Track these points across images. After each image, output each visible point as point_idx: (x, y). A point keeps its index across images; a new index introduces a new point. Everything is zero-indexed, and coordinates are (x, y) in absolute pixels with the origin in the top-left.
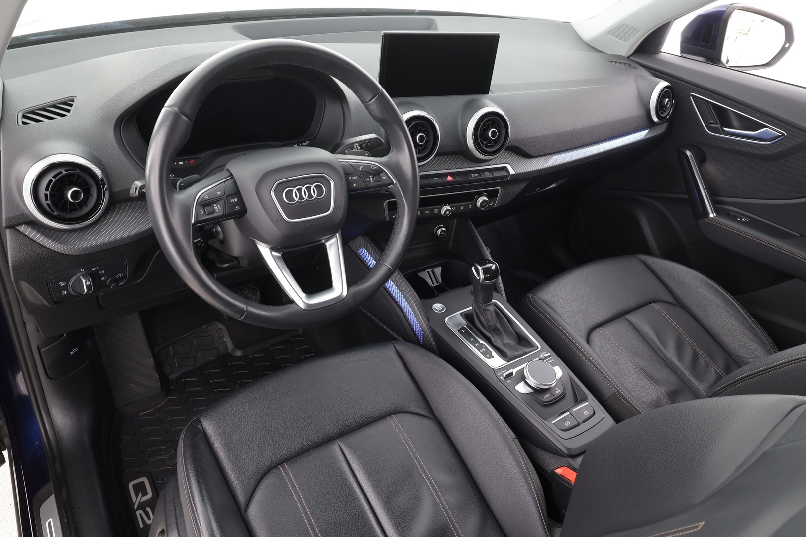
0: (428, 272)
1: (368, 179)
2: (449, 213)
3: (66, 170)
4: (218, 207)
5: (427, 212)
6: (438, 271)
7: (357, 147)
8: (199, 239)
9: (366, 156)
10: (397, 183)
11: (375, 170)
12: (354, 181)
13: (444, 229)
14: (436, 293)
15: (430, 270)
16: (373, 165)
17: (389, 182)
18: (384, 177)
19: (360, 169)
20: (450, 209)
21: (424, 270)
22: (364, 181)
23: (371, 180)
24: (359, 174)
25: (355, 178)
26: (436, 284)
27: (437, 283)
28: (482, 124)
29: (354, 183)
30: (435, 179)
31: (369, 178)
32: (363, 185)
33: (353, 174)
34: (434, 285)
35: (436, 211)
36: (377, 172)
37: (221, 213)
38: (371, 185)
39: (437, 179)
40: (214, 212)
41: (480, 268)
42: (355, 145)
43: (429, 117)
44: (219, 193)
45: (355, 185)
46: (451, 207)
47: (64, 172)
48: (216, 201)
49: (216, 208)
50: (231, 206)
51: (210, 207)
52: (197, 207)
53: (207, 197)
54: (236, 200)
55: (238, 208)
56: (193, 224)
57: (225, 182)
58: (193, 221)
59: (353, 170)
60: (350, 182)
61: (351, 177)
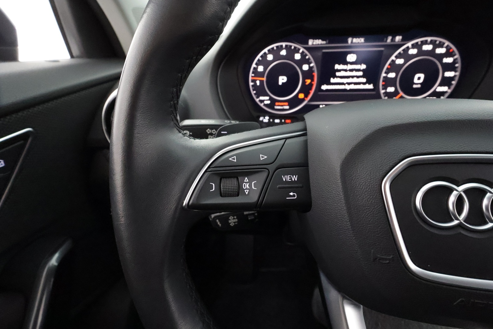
4: (250, 186)
8: (253, 212)
37: (254, 198)
40: (238, 192)
44: (263, 157)
48: (249, 170)
49: (247, 186)
50: (279, 188)
51: (234, 181)
52: (207, 173)
53: (234, 159)
54: (295, 178)
55: (294, 196)
56: (183, 208)
57: (286, 138)
58: (185, 202)
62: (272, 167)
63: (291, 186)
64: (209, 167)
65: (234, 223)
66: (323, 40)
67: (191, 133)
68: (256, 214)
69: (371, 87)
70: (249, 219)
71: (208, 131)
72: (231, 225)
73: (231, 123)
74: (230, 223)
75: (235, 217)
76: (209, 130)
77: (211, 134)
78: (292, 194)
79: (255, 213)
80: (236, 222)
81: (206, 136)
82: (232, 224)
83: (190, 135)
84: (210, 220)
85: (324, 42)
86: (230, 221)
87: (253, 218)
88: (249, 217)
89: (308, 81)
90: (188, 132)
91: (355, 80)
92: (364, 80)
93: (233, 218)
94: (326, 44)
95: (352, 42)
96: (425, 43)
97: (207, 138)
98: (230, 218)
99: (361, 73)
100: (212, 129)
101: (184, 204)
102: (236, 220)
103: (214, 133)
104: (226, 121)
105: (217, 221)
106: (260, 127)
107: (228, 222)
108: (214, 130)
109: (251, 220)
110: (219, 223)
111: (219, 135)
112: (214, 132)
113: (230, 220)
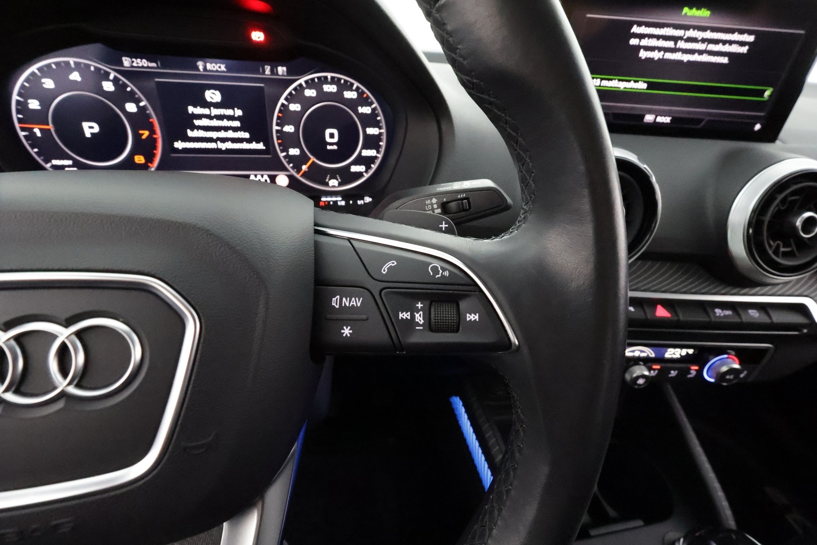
1: (404, 315)
2: (645, 384)
7: (433, 209)
9: (440, 230)
10: (526, 349)
11: (443, 282)
12: (346, 316)
16: (437, 264)
17: (492, 337)
18: (473, 317)
19: (385, 270)
22: (389, 321)
23: (419, 318)
24: (376, 287)
25: (357, 302)
28: (780, 197)
29: (346, 322)
31: (412, 311)
32: (377, 334)
33: (349, 287)
36: (449, 293)
38: (414, 339)
39: (632, 309)
42: (428, 202)
45: (347, 331)
59: (357, 274)
60: (329, 316)
61: (338, 297)
66: (149, 60)
69: (261, 146)
85: (154, 65)
89: (146, 134)
91: (230, 134)
92: (246, 135)
94: (158, 68)
95: (205, 69)
96: (325, 80)
99: (237, 124)
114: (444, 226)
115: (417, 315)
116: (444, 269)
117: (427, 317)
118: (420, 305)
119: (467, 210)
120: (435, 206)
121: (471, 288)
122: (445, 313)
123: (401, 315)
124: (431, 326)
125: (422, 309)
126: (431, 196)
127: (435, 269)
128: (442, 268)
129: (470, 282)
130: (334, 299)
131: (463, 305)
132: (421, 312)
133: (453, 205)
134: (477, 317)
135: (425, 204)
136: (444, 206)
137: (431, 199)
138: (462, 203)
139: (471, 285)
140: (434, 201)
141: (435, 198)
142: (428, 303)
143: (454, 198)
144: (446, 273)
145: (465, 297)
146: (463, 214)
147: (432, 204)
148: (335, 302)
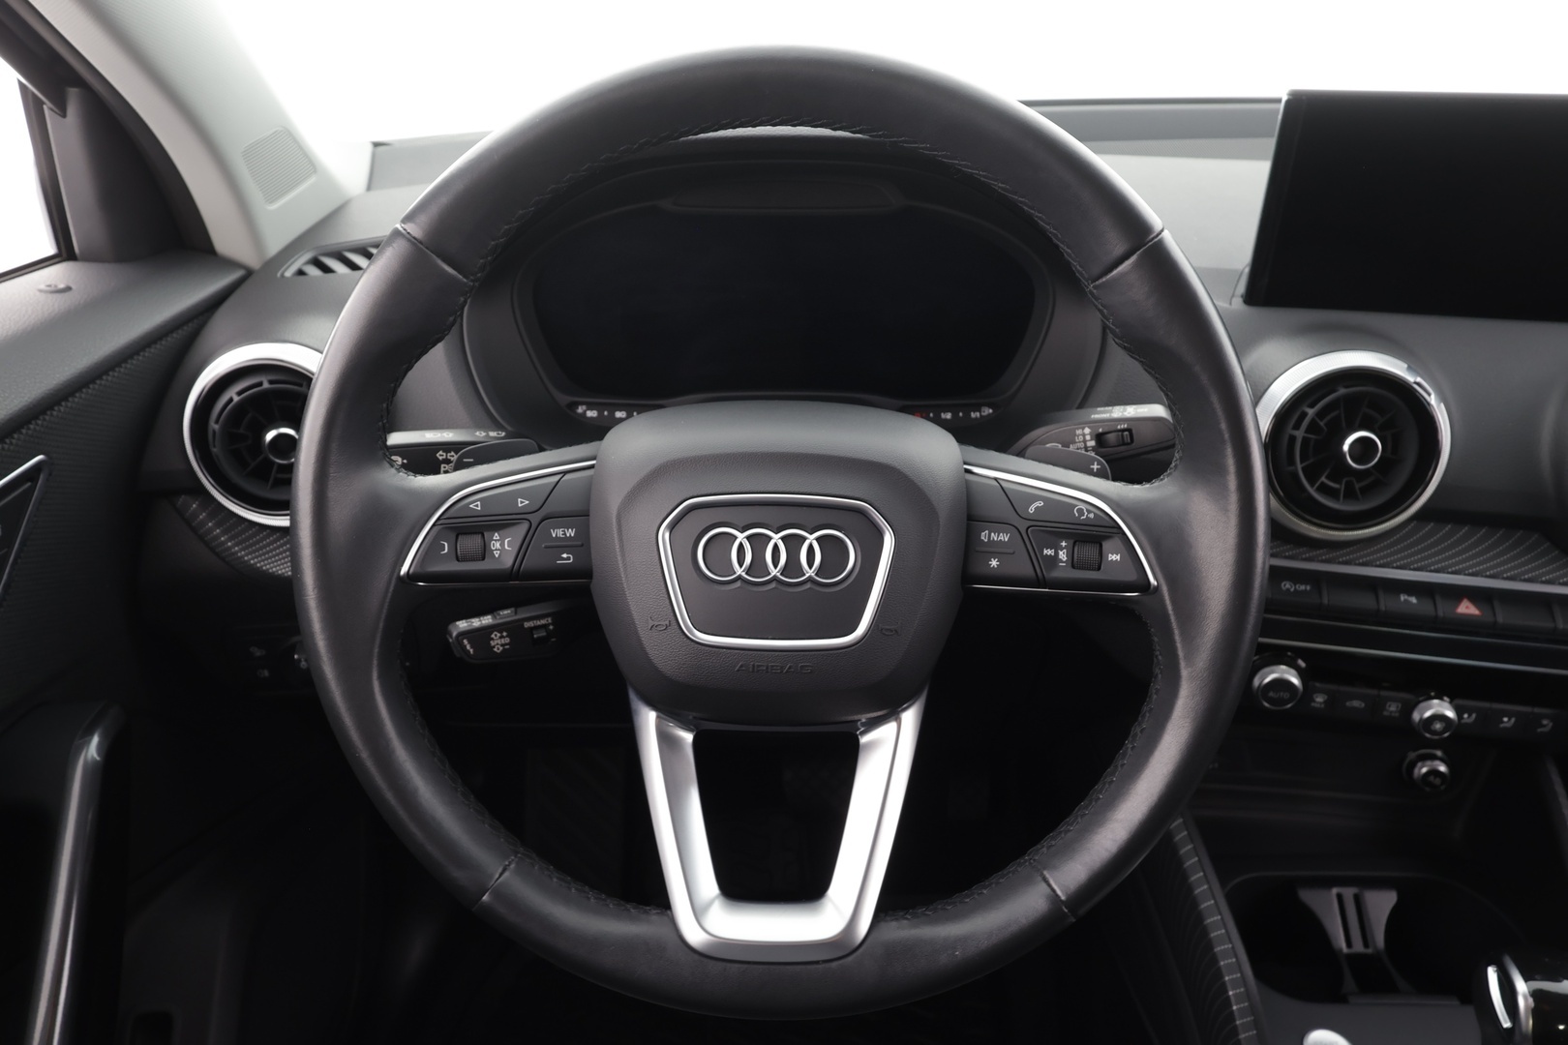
0: (1340, 897)
1: (1048, 552)
2: (1444, 731)
3: (271, 382)
4: (502, 545)
5: (1356, 703)
6: (1382, 903)
7: (1085, 441)
8: (543, 622)
9: (1091, 473)
10: (1165, 589)
11: (1087, 524)
12: (994, 549)
13: (1443, 768)
14: (1349, 983)
15: (1349, 893)
16: (1083, 506)
17: (1131, 576)
18: (1114, 557)
19: (1032, 509)
20: (1450, 714)
21: (1327, 883)
22: (1035, 556)
23: (1063, 555)
24: (1022, 525)
25: (1004, 537)
26: (1358, 947)
27: (1366, 945)
29: (994, 555)
30: (1403, 597)
31: (1057, 548)
32: (1024, 569)
33: (998, 524)
34: (1349, 944)
35: (1393, 708)
36: (1093, 534)
37: (508, 562)
38: (1056, 574)
39: (1414, 600)
41: (1521, 986)
42: (1079, 432)
43: (1410, 378)
44: (522, 503)
45: (994, 563)
46: (1459, 711)
47: (266, 385)
48: (500, 522)
49: (498, 545)
50: (546, 547)
51: (478, 539)
52: (436, 528)
53: (477, 506)
54: (571, 533)
55: (568, 559)
56: (400, 579)
57: (565, 473)
58: (404, 570)
59: (1005, 511)
60: (978, 549)
61: (987, 532)
62: (535, 518)
63: (564, 545)
64: (438, 519)
65: (502, 645)
67: (405, 461)
68: (551, 627)
70: (535, 636)
71: (441, 455)
72: (495, 650)
73: (488, 435)
74: (494, 647)
75: (505, 634)
76: (441, 452)
77: (447, 461)
78: (565, 556)
79: (549, 625)
80: (506, 644)
81: (433, 469)
82: (498, 649)
83: (403, 466)
84: (448, 641)
86: (492, 643)
87: (544, 634)
88: (534, 632)
90: (400, 459)
93: (499, 635)
97: (437, 472)
98: (493, 636)
100: (447, 451)
101: (402, 573)
102: (507, 640)
103: (452, 459)
104: (478, 433)
105: (465, 642)
106: (537, 449)
107: (490, 644)
108: (453, 453)
109: (539, 638)
110: (468, 647)
111: (460, 466)
112: (453, 457)
113: (493, 639)
114: (1095, 467)
115: (1061, 553)
116: (1089, 512)
117: (1071, 555)
118: (1064, 544)
119: (1128, 444)
120: (1088, 437)
121: (1115, 530)
122: (1088, 552)
123: (1045, 552)
124: (1073, 564)
125: (1066, 547)
126: (1082, 426)
127: (1080, 511)
128: (1087, 510)
129: (1113, 524)
130: (983, 534)
131: (1106, 545)
132: (1065, 550)
133: (1111, 437)
134: (1118, 557)
135: (1075, 435)
136: (1100, 438)
137: (1083, 429)
138: (1122, 436)
139: (1113, 527)
140: (1087, 431)
141: (1089, 427)
142: (1072, 541)
143: (1113, 429)
144: (1092, 516)
145: (1107, 537)
146: (1123, 448)
147: (1084, 435)
148: (984, 536)
